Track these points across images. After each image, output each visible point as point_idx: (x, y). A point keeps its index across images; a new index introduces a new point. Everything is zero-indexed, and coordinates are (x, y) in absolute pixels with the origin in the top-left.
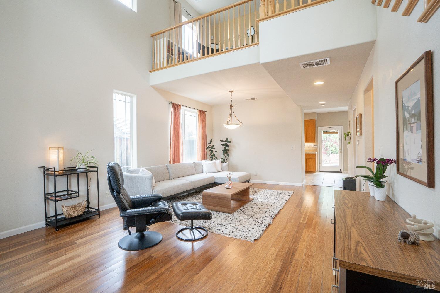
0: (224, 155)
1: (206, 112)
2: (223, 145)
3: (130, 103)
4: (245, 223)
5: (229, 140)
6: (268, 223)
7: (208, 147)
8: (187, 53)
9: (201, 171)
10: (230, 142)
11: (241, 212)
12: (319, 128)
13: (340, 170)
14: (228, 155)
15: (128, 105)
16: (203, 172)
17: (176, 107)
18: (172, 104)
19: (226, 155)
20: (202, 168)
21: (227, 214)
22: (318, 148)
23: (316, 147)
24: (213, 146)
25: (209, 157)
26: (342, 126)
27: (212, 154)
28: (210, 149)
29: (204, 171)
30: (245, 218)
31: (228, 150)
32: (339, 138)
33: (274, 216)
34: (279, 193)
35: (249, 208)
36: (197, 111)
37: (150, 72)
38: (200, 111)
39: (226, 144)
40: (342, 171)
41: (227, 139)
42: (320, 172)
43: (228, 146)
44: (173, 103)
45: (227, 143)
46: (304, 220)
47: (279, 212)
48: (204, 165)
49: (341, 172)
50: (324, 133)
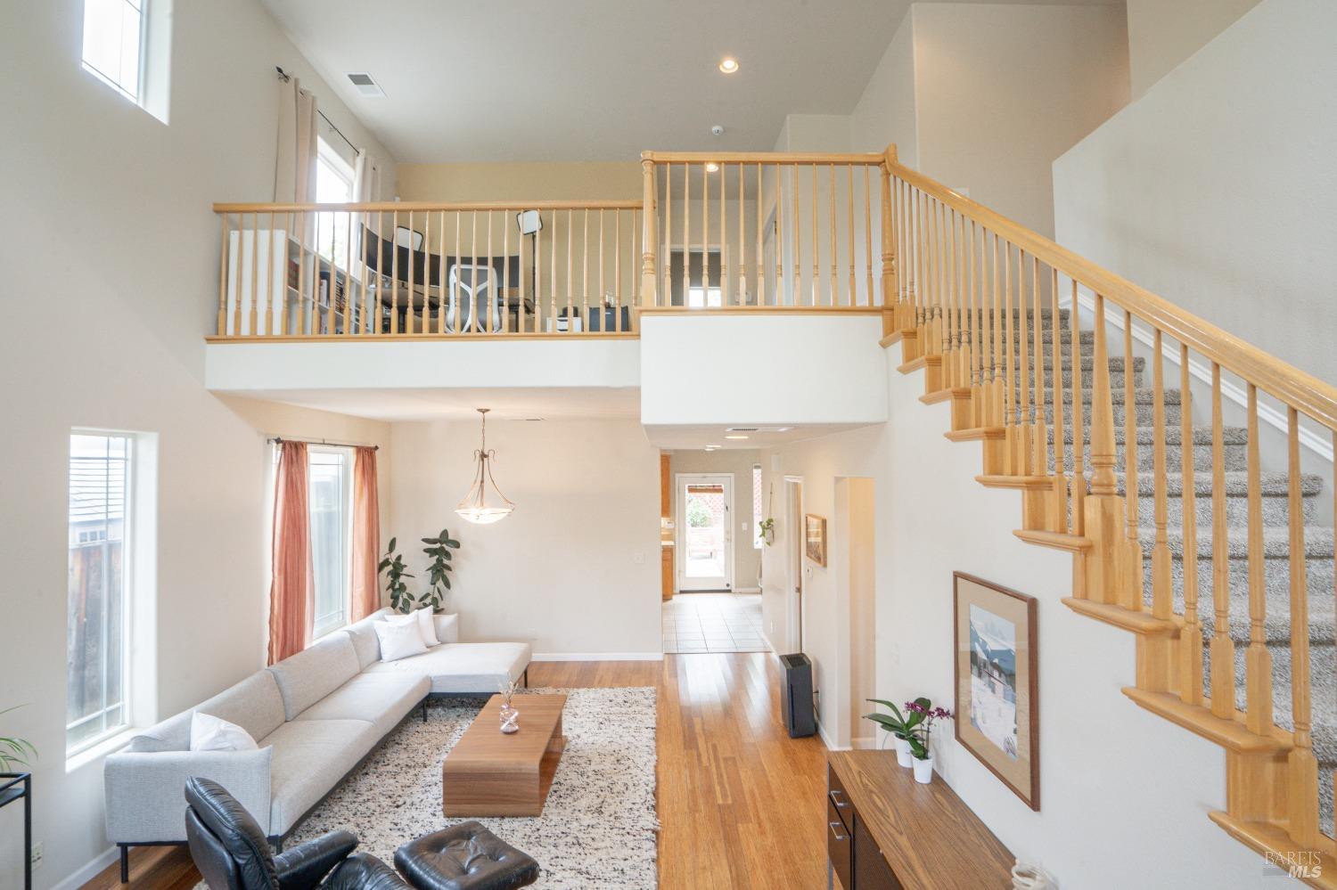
0: (433, 583)
1: (376, 448)
2: (431, 552)
3: (126, 460)
4: (595, 845)
5: (450, 537)
6: (652, 827)
7: (386, 563)
8: (340, 275)
9: (374, 655)
10: (457, 545)
11: (562, 800)
12: (677, 475)
13: (728, 585)
14: (448, 585)
15: (118, 469)
16: (380, 658)
17: (294, 451)
18: (281, 445)
19: (440, 584)
20: (376, 644)
21: (526, 820)
22: (674, 529)
23: (671, 526)
24: (399, 558)
25: (386, 595)
26: (732, 475)
27: (397, 586)
28: (390, 568)
29: (384, 656)
30: (585, 823)
31: (449, 568)
32: (725, 504)
33: (650, 796)
34: (620, 700)
35: (576, 781)
36: (351, 452)
37: (209, 340)
38: (359, 449)
39: (442, 551)
40: (733, 588)
41: (445, 533)
42: (682, 592)
43: (448, 555)
44: (282, 442)
45: (447, 548)
46: (724, 796)
47: (657, 780)
48: (381, 634)
49: (729, 591)
50: (692, 490)
